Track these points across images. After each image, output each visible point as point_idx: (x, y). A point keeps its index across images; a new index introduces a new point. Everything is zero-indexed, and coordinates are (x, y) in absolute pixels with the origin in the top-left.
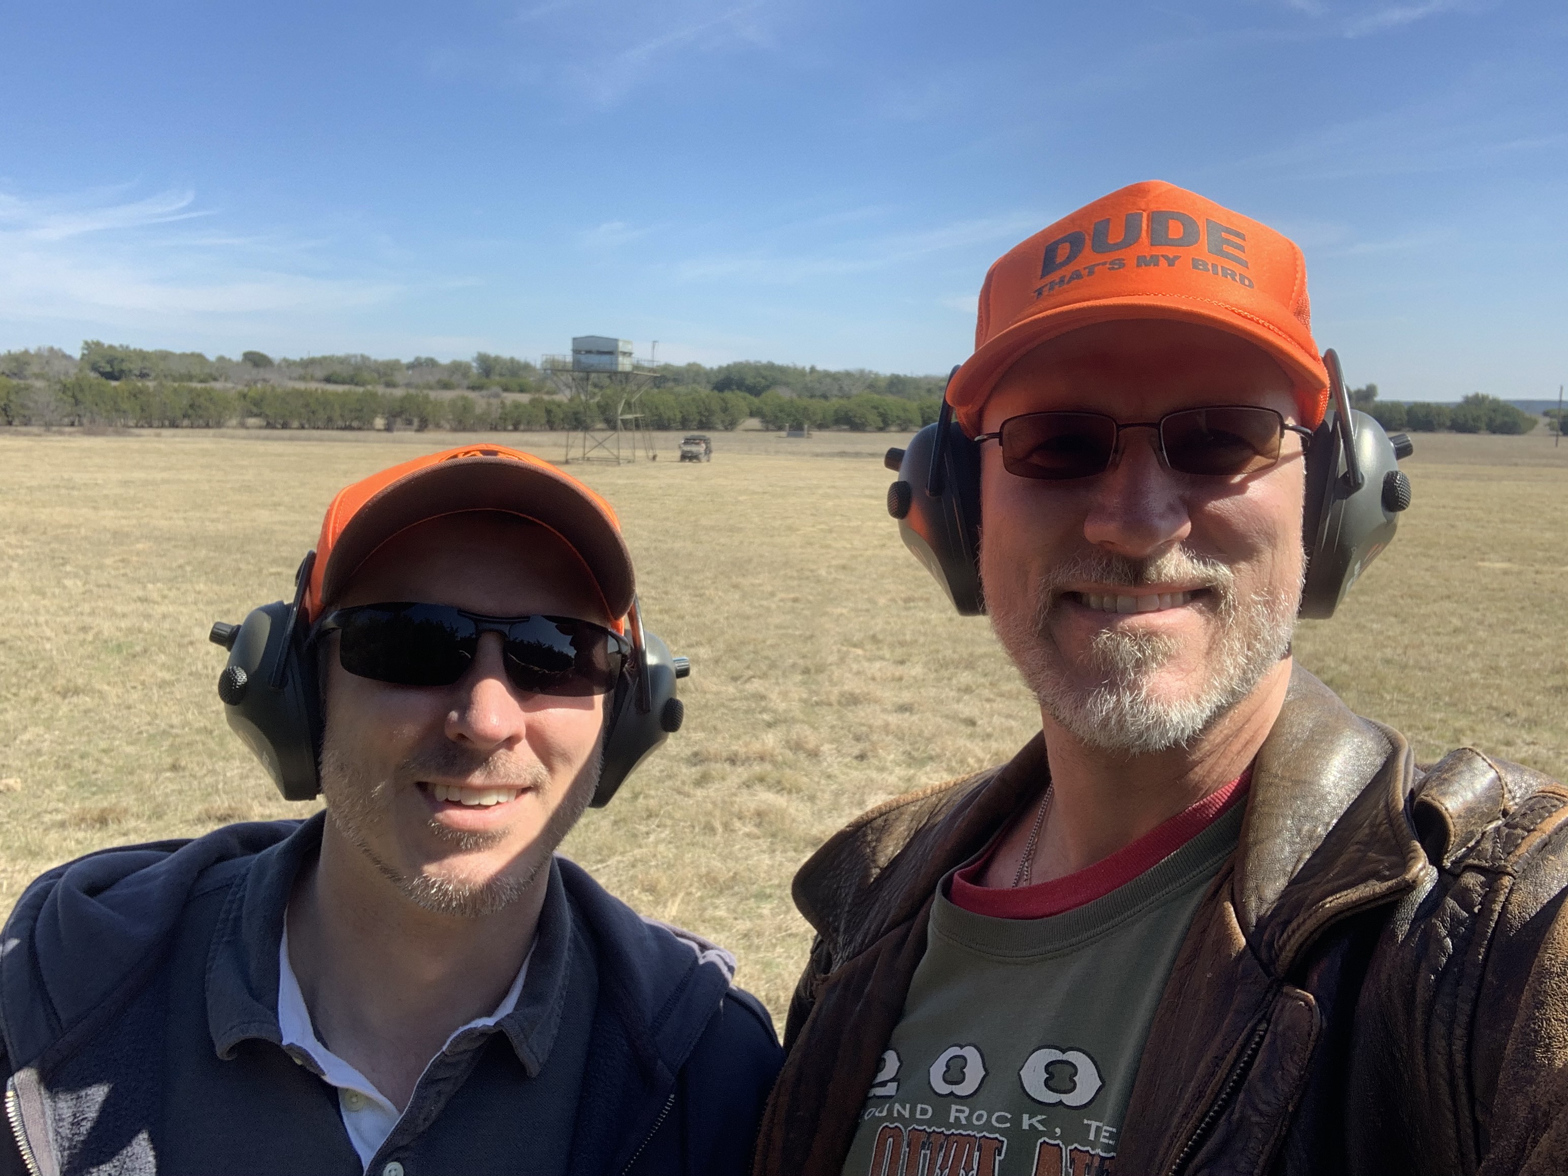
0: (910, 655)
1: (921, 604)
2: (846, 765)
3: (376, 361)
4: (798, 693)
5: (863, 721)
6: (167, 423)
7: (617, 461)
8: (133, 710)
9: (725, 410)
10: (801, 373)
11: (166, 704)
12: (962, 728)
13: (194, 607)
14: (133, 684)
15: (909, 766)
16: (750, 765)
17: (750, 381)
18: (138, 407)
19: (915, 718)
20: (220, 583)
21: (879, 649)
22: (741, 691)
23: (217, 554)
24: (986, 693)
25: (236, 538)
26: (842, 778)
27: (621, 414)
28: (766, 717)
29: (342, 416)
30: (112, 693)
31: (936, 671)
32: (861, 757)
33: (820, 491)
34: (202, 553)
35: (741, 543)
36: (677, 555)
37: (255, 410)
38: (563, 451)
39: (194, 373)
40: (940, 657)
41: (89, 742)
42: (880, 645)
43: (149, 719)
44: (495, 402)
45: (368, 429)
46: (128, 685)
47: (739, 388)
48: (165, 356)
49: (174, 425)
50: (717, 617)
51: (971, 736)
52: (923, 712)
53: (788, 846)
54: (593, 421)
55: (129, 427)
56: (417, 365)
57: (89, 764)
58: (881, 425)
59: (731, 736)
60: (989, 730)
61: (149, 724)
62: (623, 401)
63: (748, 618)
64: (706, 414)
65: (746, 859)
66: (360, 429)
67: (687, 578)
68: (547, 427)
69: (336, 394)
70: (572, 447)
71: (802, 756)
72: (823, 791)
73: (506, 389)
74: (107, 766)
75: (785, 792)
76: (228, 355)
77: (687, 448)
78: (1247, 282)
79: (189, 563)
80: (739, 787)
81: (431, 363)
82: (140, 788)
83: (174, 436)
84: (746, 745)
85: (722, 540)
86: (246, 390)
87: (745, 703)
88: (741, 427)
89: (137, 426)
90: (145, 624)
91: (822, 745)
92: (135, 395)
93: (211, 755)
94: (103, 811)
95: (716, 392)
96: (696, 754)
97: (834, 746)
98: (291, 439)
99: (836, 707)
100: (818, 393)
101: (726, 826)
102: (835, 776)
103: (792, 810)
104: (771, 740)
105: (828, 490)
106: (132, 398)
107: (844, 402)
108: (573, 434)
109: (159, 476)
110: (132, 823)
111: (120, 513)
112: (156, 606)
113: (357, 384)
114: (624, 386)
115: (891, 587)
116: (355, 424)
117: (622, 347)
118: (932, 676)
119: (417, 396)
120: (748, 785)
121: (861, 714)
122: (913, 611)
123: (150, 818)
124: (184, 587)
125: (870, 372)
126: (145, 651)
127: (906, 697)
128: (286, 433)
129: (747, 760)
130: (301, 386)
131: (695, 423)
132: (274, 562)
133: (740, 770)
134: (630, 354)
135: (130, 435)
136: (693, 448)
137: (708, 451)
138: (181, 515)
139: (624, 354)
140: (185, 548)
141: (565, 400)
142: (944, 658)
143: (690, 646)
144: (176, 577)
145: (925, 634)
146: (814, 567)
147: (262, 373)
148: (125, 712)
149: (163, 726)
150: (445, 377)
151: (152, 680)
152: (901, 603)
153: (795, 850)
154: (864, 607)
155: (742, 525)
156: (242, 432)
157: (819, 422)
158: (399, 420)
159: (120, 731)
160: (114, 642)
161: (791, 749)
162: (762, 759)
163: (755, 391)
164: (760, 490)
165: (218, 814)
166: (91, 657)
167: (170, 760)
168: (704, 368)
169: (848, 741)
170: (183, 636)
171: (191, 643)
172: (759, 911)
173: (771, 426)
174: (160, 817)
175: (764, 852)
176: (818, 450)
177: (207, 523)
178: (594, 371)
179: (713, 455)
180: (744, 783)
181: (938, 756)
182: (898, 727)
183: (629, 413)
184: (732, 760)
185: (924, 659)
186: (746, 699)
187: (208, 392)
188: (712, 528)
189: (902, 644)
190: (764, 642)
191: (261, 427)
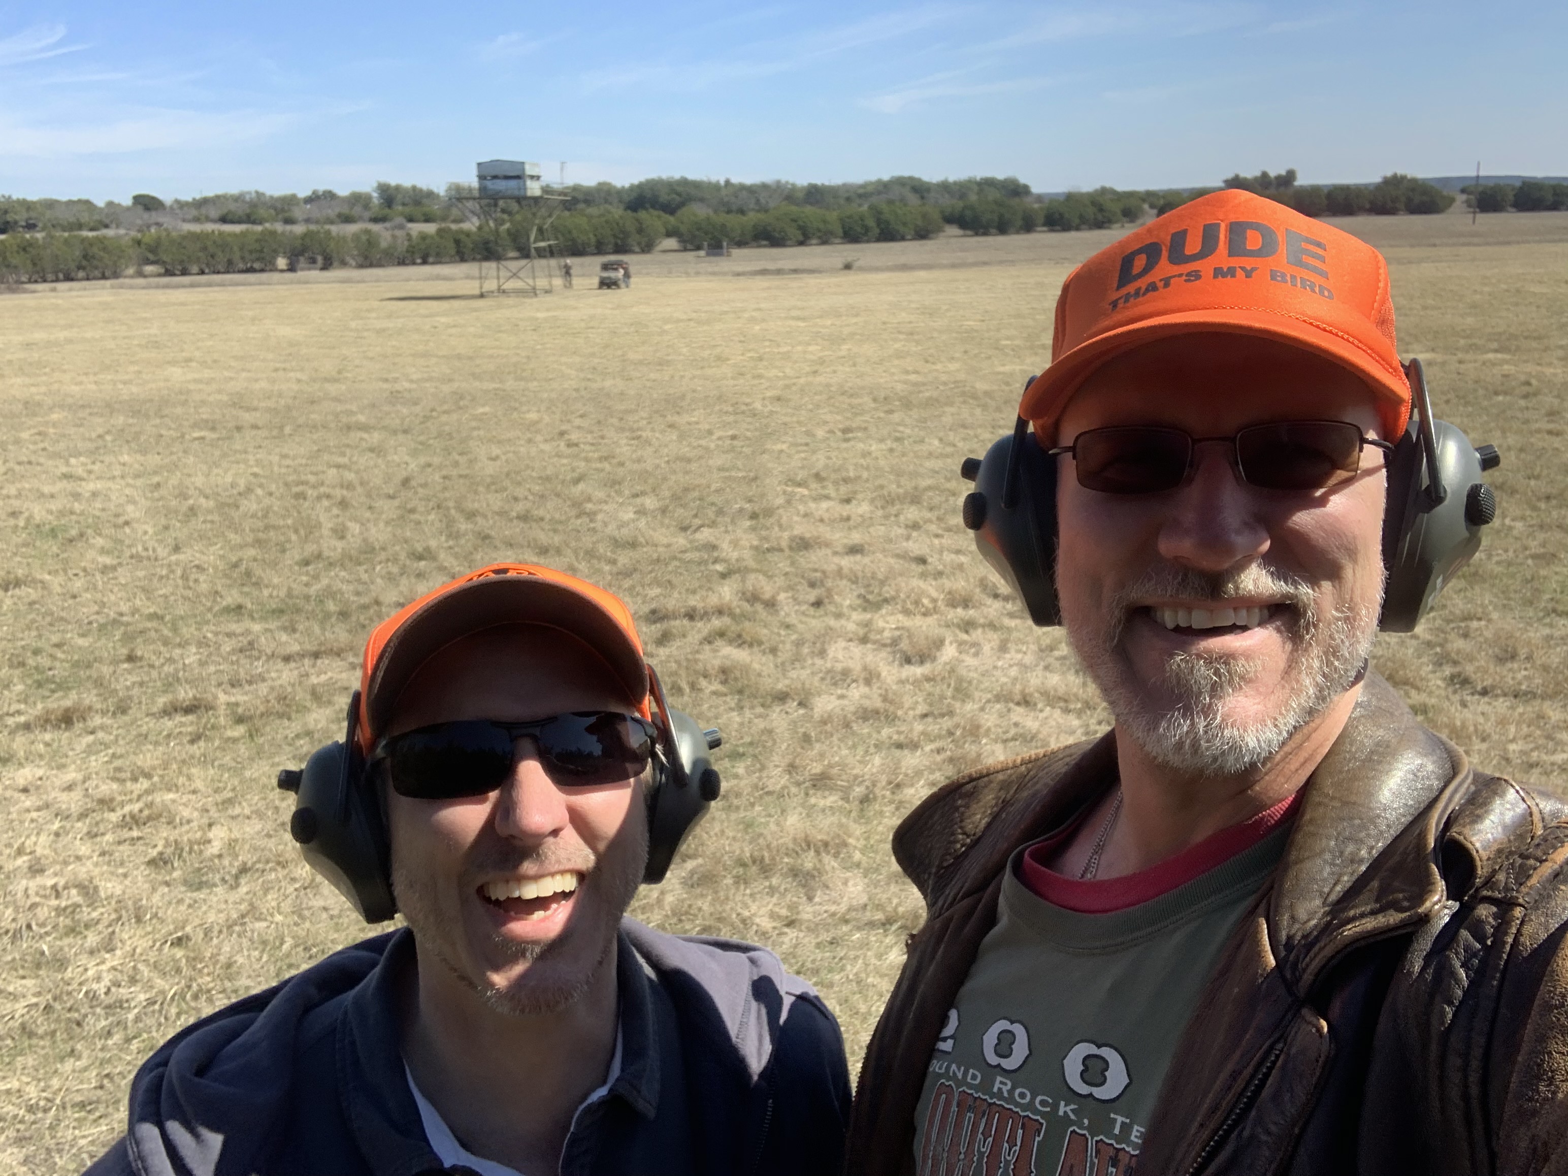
0: (855, 492)
1: (859, 434)
2: (803, 613)
3: (271, 197)
4: (749, 540)
5: (817, 566)
6: (61, 276)
7: (534, 292)
8: (78, 600)
9: (640, 231)
10: (716, 187)
11: (111, 591)
12: (914, 566)
13: (123, 482)
14: (75, 571)
15: (865, 610)
16: (709, 620)
17: (664, 197)
18: (28, 262)
19: (866, 560)
20: (144, 452)
21: (823, 487)
22: (691, 542)
23: (135, 421)
24: (933, 528)
25: (151, 401)
26: (800, 627)
27: (535, 242)
28: (719, 567)
29: (243, 258)
30: (56, 582)
31: (883, 508)
32: (818, 604)
33: (746, 315)
34: (120, 420)
35: (672, 377)
36: (608, 395)
37: (151, 257)
38: (476, 283)
39: (83, 221)
40: (886, 493)
41: (40, 636)
42: (825, 483)
43: (96, 608)
44: (399, 233)
45: (271, 270)
46: (70, 573)
47: (653, 207)
48: (51, 204)
49: (69, 278)
50: (657, 461)
51: (923, 576)
52: (874, 553)
53: (755, 702)
54: (504, 250)
55: (23, 283)
56: (314, 199)
57: (43, 661)
58: (801, 238)
59: (687, 590)
60: (940, 567)
61: (98, 613)
62: (535, 229)
63: (689, 461)
64: (621, 236)
65: (717, 718)
66: (262, 270)
67: (621, 419)
68: (457, 258)
69: (235, 235)
70: (486, 278)
71: (759, 607)
72: (783, 642)
73: (411, 220)
74: (62, 661)
75: (746, 646)
76: (116, 201)
77: (605, 274)
78: (1326, 293)
79: (108, 432)
80: (701, 643)
81: (330, 196)
82: (99, 683)
83: (70, 290)
84: (703, 599)
85: (652, 376)
86: (139, 235)
87: (698, 554)
88: (660, 248)
89: (30, 282)
90: (76, 505)
91: (778, 594)
92: (25, 248)
93: (166, 643)
94: (67, 710)
95: (629, 212)
96: (653, 612)
97: (790, 594)
98: (192, 285)
99: (787, 552)
100: (734, 208)
101: (693, 686)
102: (793, 625)
103: (756, 666)
104: (727, 592)
105: (754, 314)
106: (22, 253)
107: (761, 216)
108: (486, 264)
109: (62, 335)
110: (97, 720)
111: (27, 380)
112: (84, 483)
113: (254, 222)
114: (534, 210)
115: (828, 417)
116: (257, 265)
117: (529, 171)
118: (880, 513)
119: (318, 232)
120: (708, 640)
121: (814, 558)
122: (852, 443)
123: (114, 713)
124: (108, 459)
125: (787, 183)
126: (82, 535)
127: (856, 537)
128: (186, 279)
129: (705, 615)
130: (196, 228)
131: (610, 246)
132: (195, 426)
133: (700, 624)
134: (538, 178)
135: (25, 291)
136: (612, 274)
137: (627, 275)
138: (92, 378)
139: (532, 177)
140: (102, 416)
141: (474, 229)
142: (890, 494)
143: (636, 496)
144: (97, 448)
145: (867, 468)
146: (748, 400)
147: (154, 217)
148: (71, 601)
149: (112, 615)
150: (345, 210)
151: (93, 566)
152: (839, 434)
153: (763, 705)
154: (803, 441)
155: (669, 358)
156: (141, 281)
157: (737, 239)
158: (302, 259)
159: (69, 623)
160: (47, 527)
161: (748, 601)
162: (720, 612)
163: (670, 209)
164: (685, 317)
165: (184, 705)
166: (26, 545)
167: (125, 651)
168: (615, 187)
169: (803, 587)
170: (117, 515)
171: (127, 523)
172: (735, 770)
173: (689, 246)
174: (124, 711)
175: (732, 709)
176: (740, 269)
177: (120, 386)
178: (504, 198)
179: (633, 280)
180: (705, 639)
181: (893, 598)
182: (851, 570)
183: (543, 240)
184: (691, 615)
185: (870, 495)
186: (697, 549)
187: (100, 240)
188: (641, 362)
189: (846, 480)
190: (709, 487)
191: (160, 275)
